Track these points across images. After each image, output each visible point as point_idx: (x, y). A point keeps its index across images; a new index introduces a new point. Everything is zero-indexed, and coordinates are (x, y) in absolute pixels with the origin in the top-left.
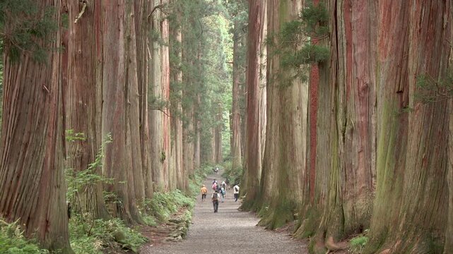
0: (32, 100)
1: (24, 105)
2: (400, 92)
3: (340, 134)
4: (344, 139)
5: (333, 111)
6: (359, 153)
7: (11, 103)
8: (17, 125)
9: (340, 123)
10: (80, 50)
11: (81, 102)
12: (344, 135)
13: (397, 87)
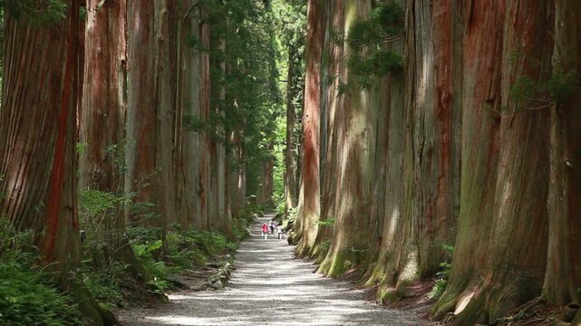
0: (37, 100)
1: (28, 106)
2: (491, 101)
3: (417, 155)
4: (421, 161)
5: (408, 127)
6: (439, 178)
7: (11, 102)
8: (18, 131)
9: (417, 142)
10: (99, 49)
11: (99, 112)
12: (421, 156)
13: (487, 95)
